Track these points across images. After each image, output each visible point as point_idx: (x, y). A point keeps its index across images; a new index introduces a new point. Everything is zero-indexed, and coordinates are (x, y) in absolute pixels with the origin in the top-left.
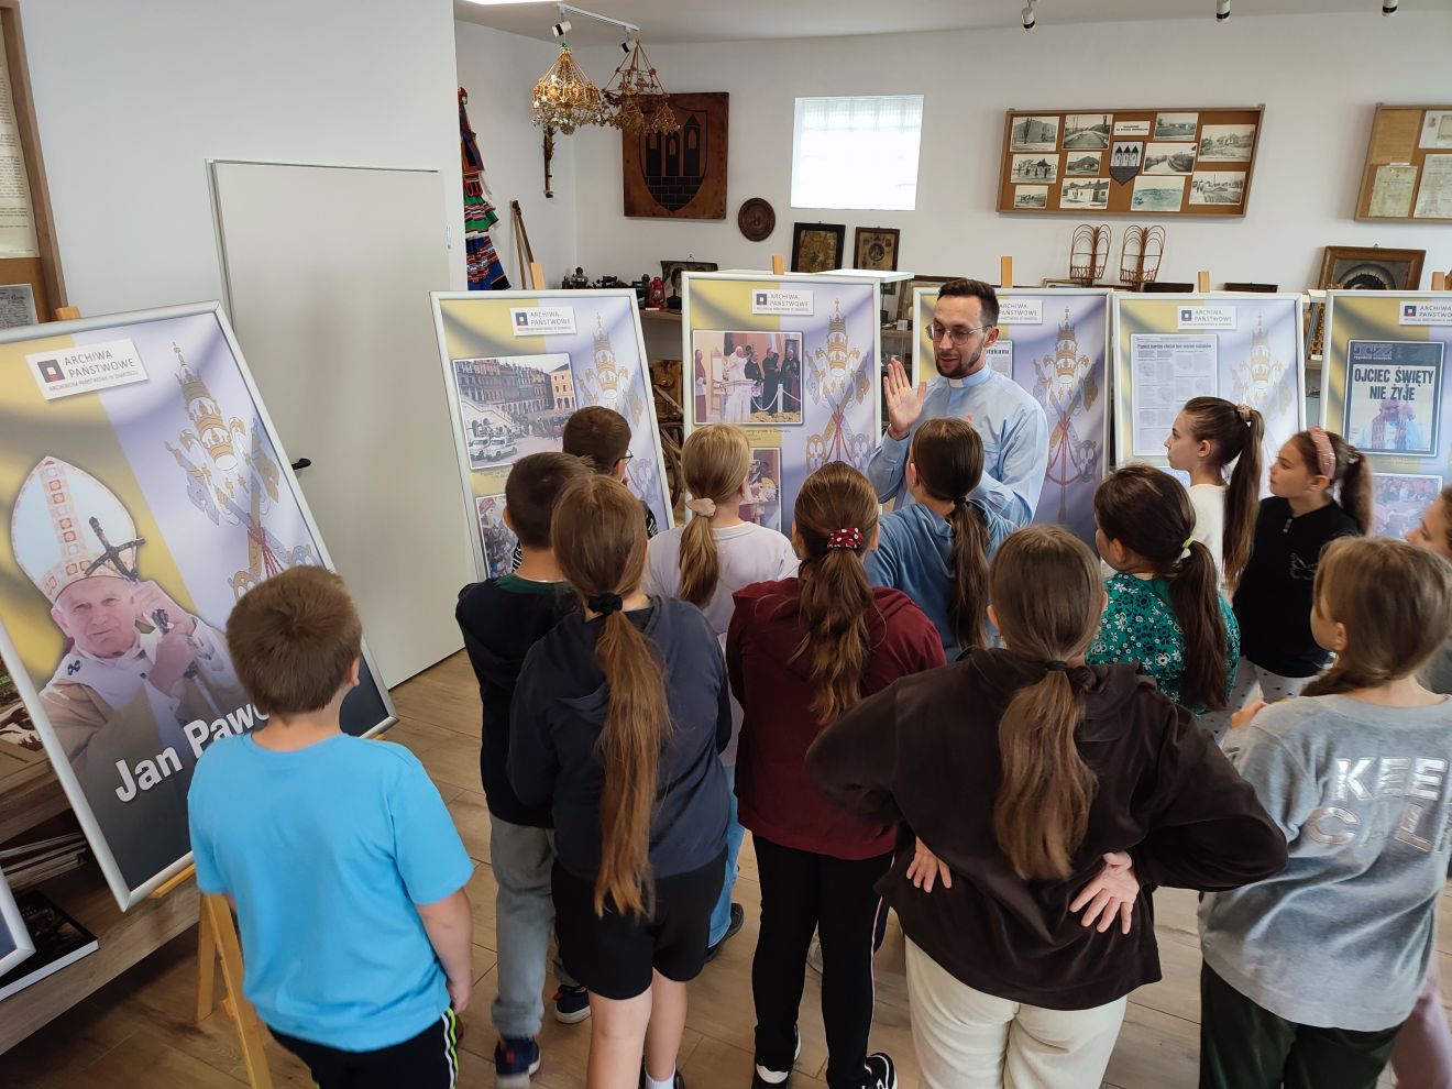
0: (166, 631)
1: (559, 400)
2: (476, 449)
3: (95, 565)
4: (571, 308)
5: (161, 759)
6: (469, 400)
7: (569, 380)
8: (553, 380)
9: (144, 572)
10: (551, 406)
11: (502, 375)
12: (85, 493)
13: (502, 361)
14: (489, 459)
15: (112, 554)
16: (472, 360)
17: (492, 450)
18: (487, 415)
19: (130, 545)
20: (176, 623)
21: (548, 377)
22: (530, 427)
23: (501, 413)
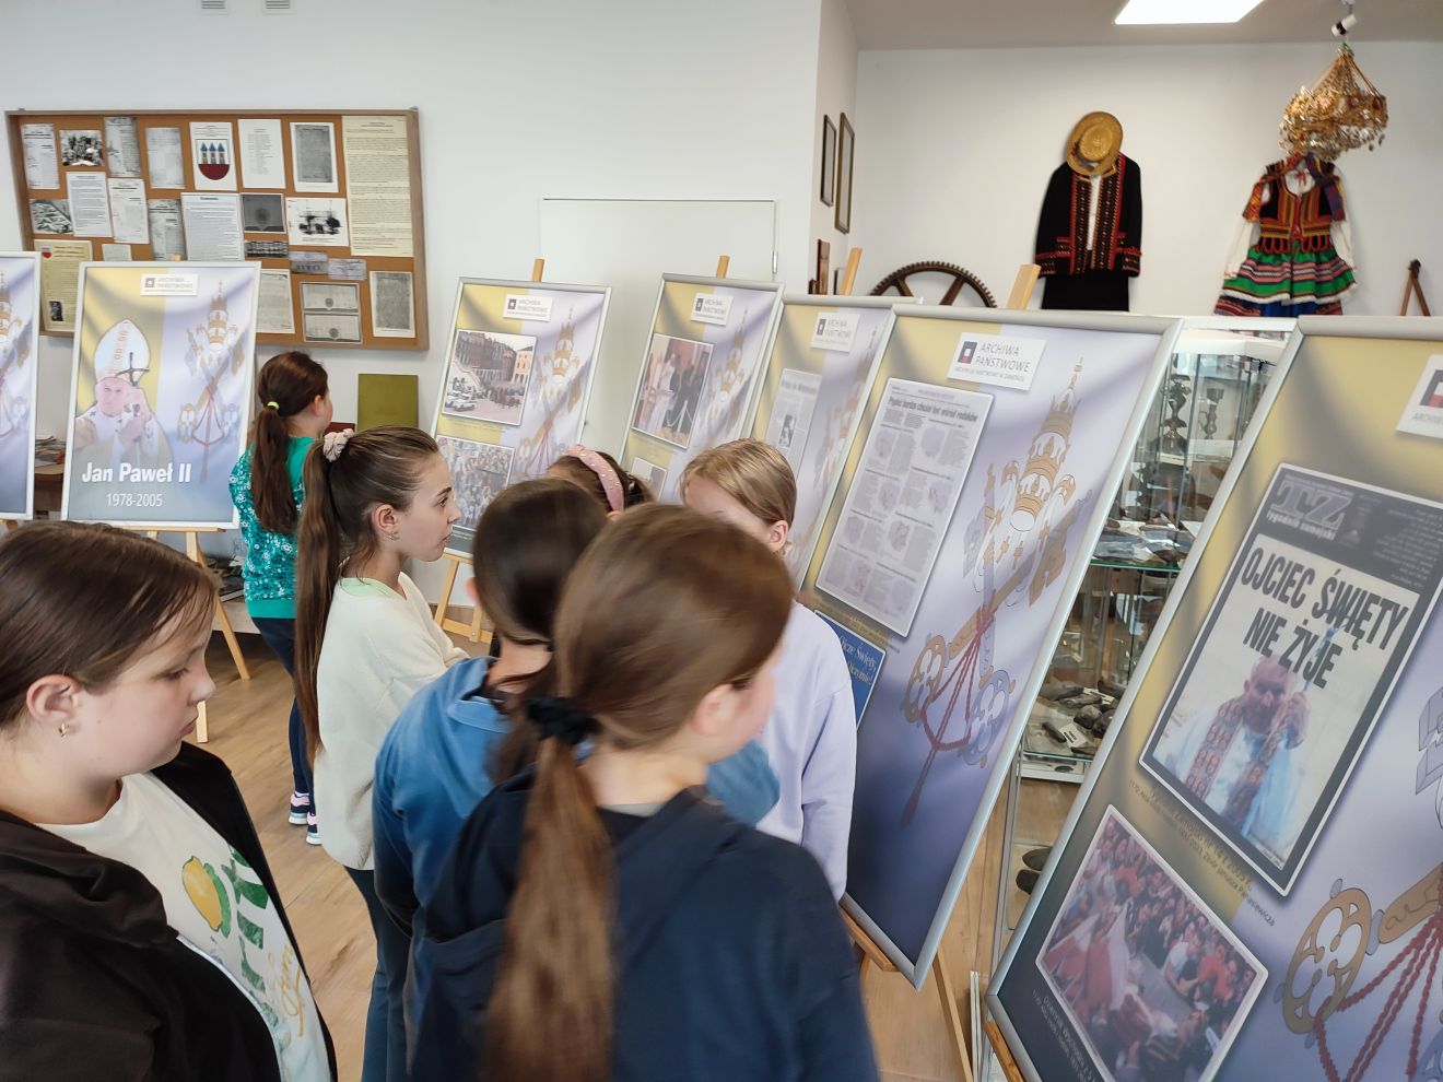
0: (135, 415)
1: (517, 375)
2: (451, 397)
3: (121, 373)
4: (551, 299)
5: (105, 472)
6: (458, 361)
7: (530, 360)
8: (518, 358)
9: (140, 385)
10: (509, 379)
11: (485, 347)
12: (136, 342)
13: (488, 335)
14: (456, 409)
15: (131, 371)
16: (469, 332)
17: (460, 402)
18: (465, 375)
19: (142, 370)
20: (142, 414)
21: (515, 354)
22: (490, 392)
23: (473, 374)
